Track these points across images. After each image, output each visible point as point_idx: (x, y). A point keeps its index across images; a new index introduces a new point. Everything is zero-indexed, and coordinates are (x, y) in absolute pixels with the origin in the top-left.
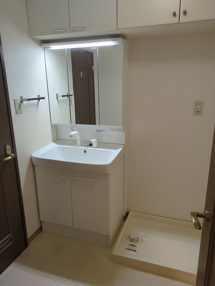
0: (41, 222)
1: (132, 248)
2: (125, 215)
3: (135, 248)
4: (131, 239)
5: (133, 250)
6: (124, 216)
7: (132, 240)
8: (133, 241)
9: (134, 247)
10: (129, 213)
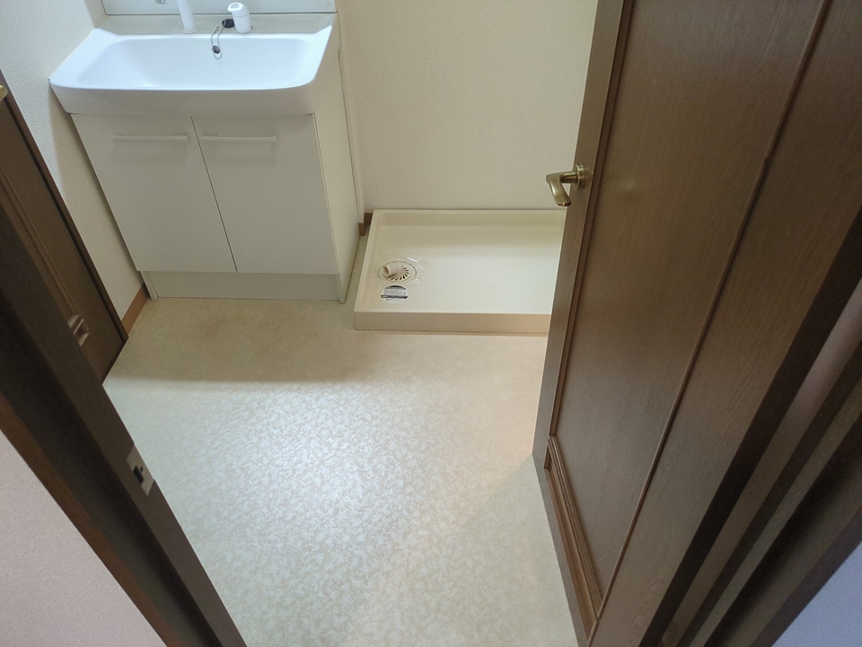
0: (139, 275)
1: (395, 292)
2: (362, 222)
3: (404, 291)
4: (390, 274)
5: (399, 297)
6: (360, 224)
7: (392, 277)
8: (394, 278)
9: (400, 290)
10: (372, 214)
